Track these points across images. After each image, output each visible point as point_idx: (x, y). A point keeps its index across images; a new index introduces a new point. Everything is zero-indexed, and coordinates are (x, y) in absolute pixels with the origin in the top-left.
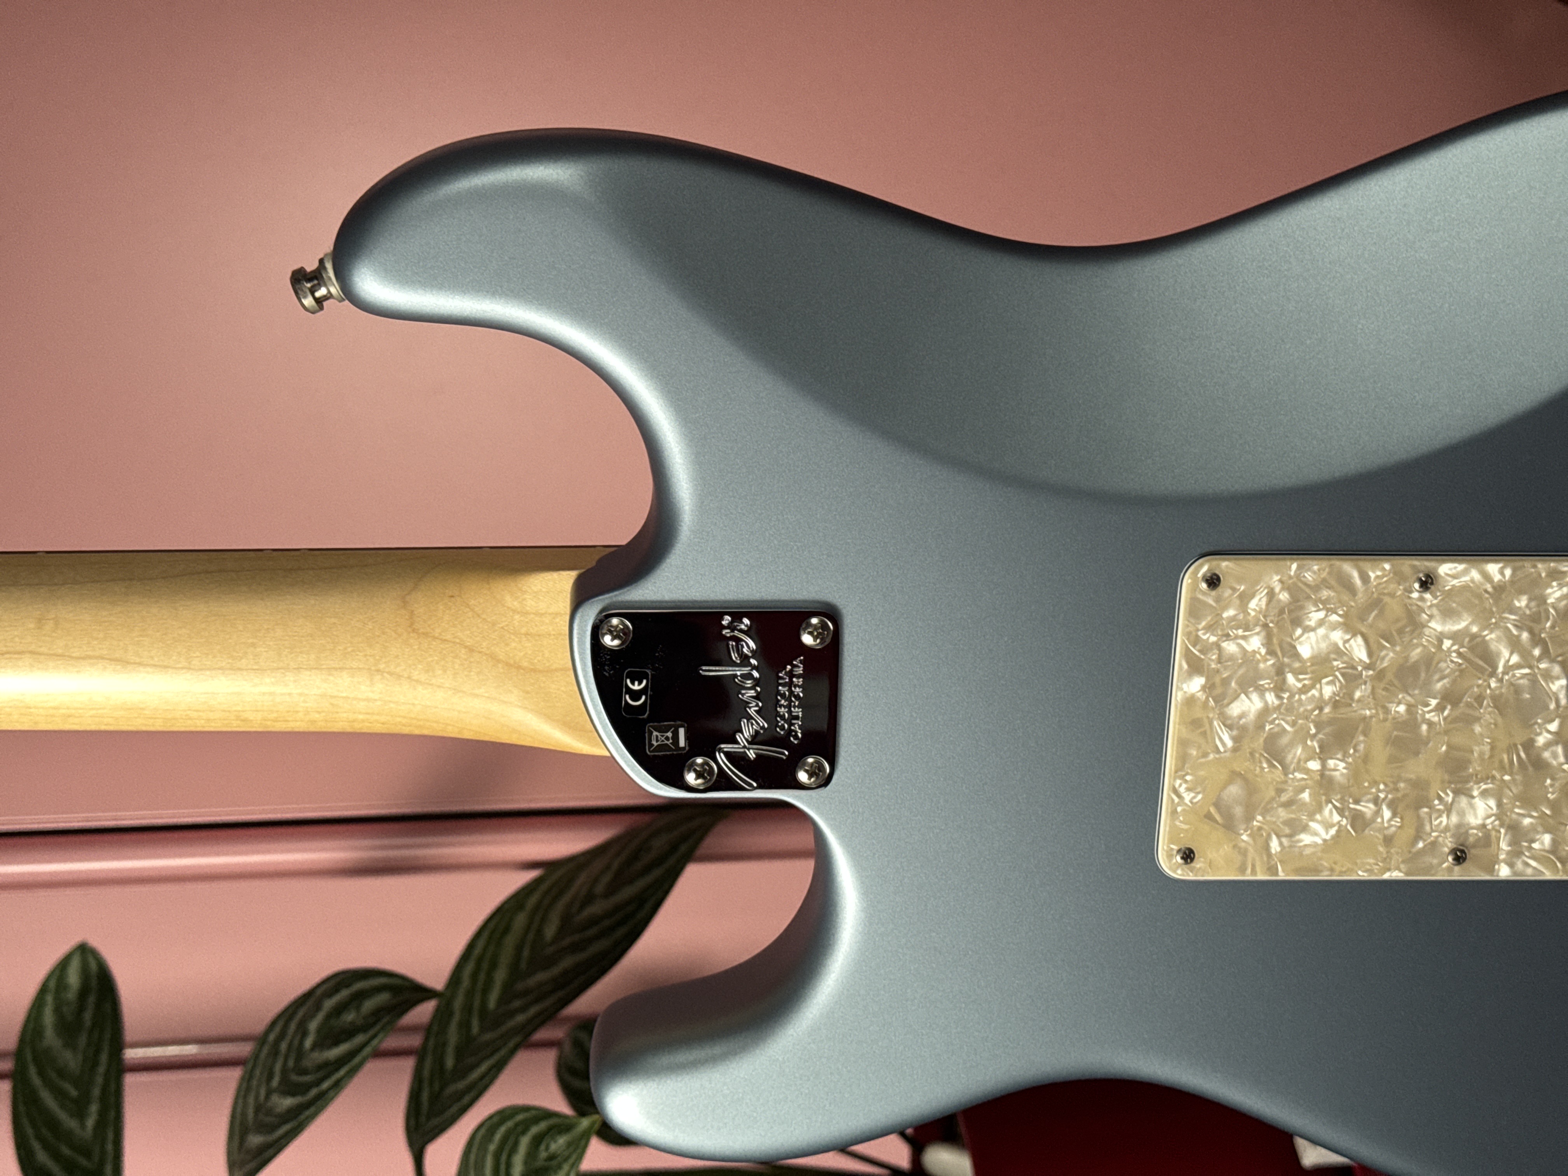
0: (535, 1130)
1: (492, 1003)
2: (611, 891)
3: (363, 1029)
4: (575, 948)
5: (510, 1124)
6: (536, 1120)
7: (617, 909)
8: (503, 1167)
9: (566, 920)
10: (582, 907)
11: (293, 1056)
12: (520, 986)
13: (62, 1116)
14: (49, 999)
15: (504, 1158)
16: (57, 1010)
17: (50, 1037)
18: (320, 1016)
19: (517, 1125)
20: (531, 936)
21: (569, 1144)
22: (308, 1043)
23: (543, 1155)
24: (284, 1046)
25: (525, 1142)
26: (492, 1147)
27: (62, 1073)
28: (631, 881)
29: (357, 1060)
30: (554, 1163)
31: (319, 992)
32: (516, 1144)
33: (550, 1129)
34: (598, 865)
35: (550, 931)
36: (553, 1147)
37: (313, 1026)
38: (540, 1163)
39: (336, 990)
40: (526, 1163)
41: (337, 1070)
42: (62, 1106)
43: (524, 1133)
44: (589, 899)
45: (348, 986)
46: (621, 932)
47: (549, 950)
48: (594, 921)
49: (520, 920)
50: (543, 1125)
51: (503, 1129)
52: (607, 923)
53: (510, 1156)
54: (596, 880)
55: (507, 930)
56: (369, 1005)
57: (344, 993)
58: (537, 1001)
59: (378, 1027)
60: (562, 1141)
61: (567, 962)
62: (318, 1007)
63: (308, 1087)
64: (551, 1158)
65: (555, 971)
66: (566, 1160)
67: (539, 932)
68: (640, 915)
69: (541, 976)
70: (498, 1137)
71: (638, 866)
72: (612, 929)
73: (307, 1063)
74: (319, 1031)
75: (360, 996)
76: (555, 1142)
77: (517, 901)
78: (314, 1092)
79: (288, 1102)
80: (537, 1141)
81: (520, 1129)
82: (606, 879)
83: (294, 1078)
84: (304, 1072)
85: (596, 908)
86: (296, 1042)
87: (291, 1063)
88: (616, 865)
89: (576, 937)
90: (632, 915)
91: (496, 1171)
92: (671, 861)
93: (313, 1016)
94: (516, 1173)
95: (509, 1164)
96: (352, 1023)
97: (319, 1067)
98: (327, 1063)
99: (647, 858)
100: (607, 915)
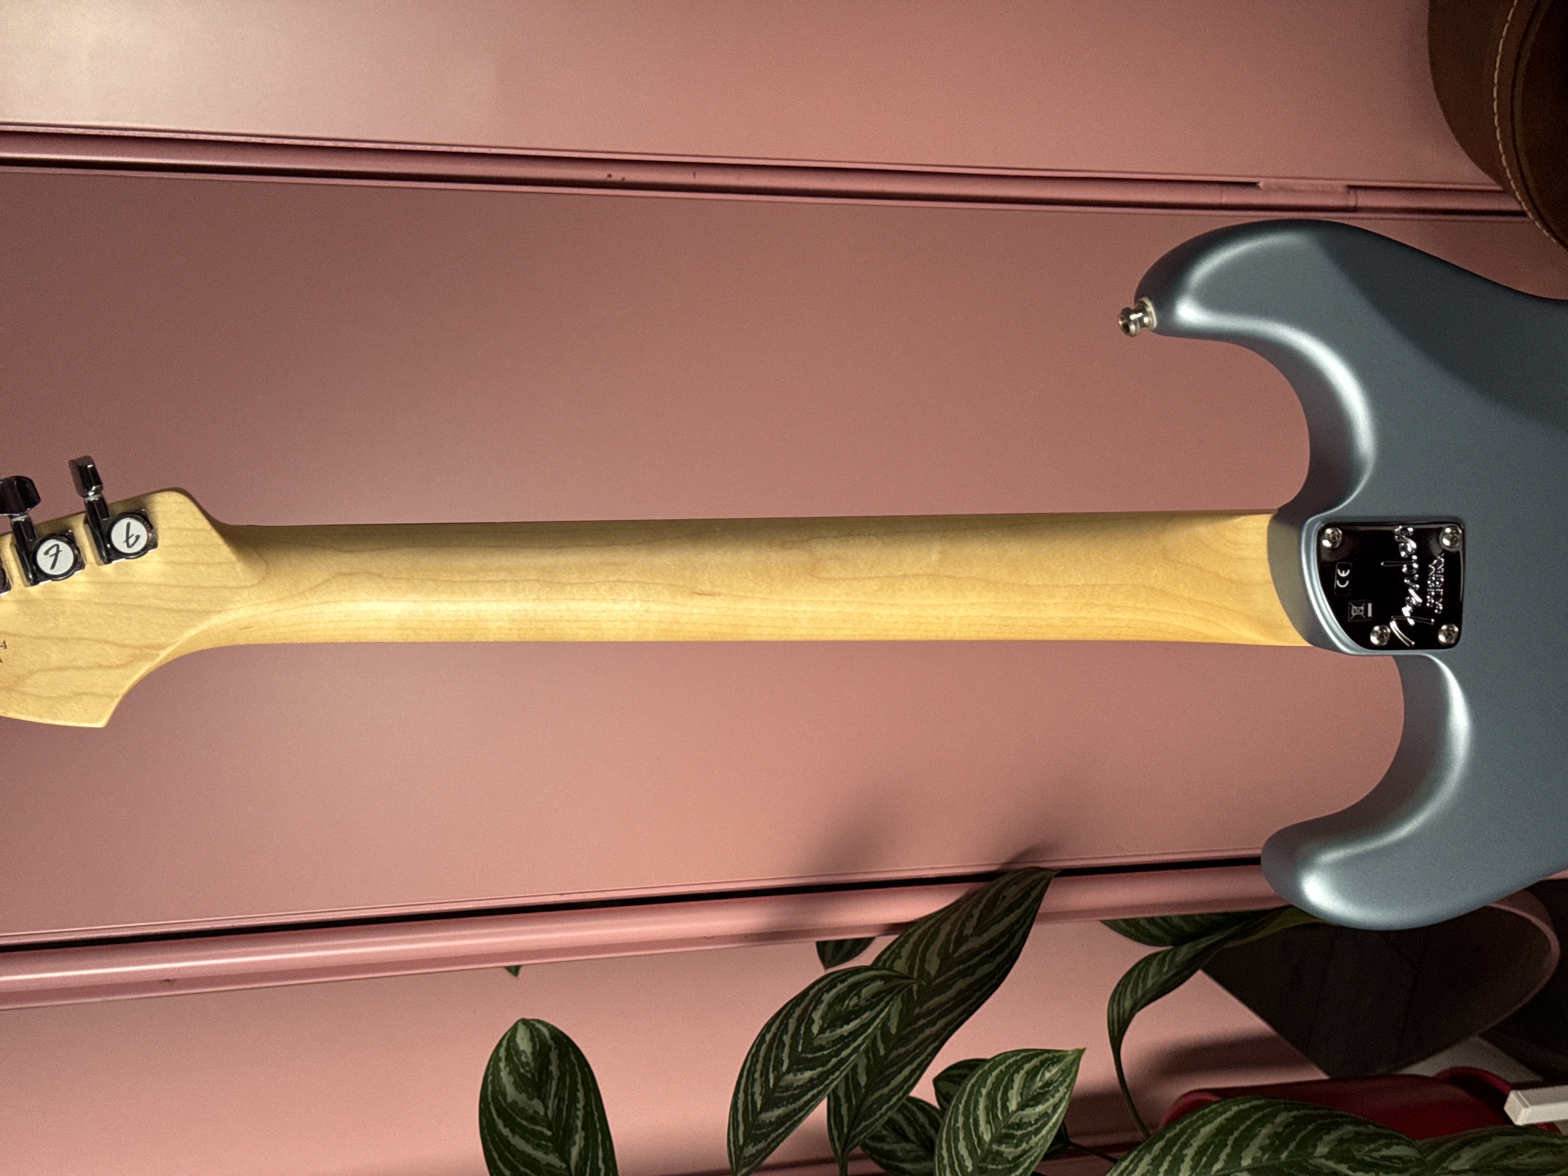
0: (1027, 1067)
3: (871, 1007)
4: (963, 974)
5: (1002, 1068)
6: (1028, 1059)
7: (992, 942)
8: (998, 1103)
9: (945, 957)
10: (957, 946)
11: (800, 1042)
12: (916, 1012)
13: (539, 1154)
14: (502, 1065)
15: (999, 1095)
16: (514, 1071)
17: (511, 1093)
18: (822, 1008)
19: (1010, 1065)
21: (1064, 1069)
22: (815, 1029)
23: (1040, 1084)
24: (787, 1039)
25: (1018, 1079)
26: (984, 1091)
27: (533, 1119)
28: (995, 923)
30: (1050, 1087)
31: (814, 991)
32: (1011, 1080)
33: (1043, 1063)
34: (957, 917)
37: (817, 1016)
38: (1037, 1091)
39: (834, 985)
40: (1022, 1093)
41: (855, 1040)
42: (538, 1147)
43: (1017, 1071)
45: (842, 982)
46: (1000, 958)
48: (973, 954)
50: (1035, 1062)
52: (986, 953)
53: (1005, 1092)
56: (866, 992)
57: (840, 987)
58: (942, 1015)
59: (883, 1004)
60: (1054, 1070)
61: (960, 985)
62: (819, 1001)
63: (829, 1057)
64: (1048, 1084)
65: (951, 993)
66: (1061, 1083)
67: (922, 970)
68: (1013, 944)
69: (937, 1000)
70: (990, 1081)
71: (996, 911)
72: (993, 955)
73: (820, 1042)
74: (823, 1018)
75: (856, 987)
76: (1049, 1071)
77: (893, 952)
78: (834, 1060)
79: (808, 1074)
80: (1031, 1075)
81: (1013, 1069)
82: (973, 923)
83: (808, 1056)
84: (819, 1050)
85: (974, 943)
86: (802, 1030)
87: (800, 1048)
88: (975, 913)
89: (960, 968)
90: (1006, 944)
91: (991, 1109)
92: (1027, 903)
93: (815, 1009)
94: (1013, 1106)
95: (1005, 1100)
96: (857, 1005)
97: (835, 1042)
98: (842, 1038)
99: (1003, 905)
100: (984, 947)
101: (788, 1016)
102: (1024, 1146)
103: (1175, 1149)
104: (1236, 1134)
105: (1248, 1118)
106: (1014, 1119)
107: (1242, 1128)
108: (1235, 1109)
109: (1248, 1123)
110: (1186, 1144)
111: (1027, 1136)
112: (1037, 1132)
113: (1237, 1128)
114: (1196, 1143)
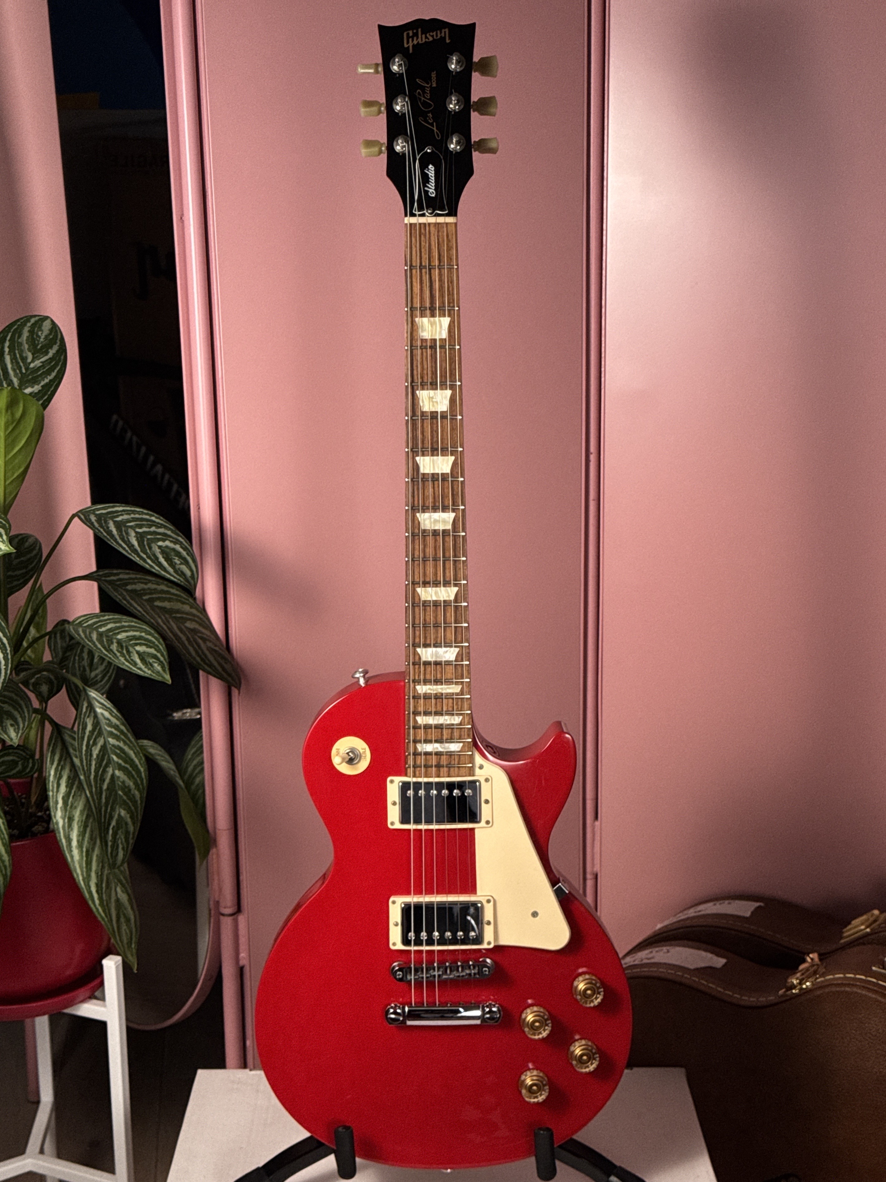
0: (159, 655)
1: (157, 603)
2: (209, 649)
5: (157, 643)
9: (194, 631)
10: (201, 638)
12: (167, 616)
15: (143, 642)
19: (158, 647)
20: (185, 616)
21: (159, 672)
23: (151, 661)
30: (150, 666)
36: (156, 665)
44: (204, 640)
51: (153, 639)
54: (210, 641)
60: (159, 668)
70: (150, 637)
80: (155, 657)
81: (157, 649)
82: (213, 647)
89: (192, 639)
106: (131, 649)
110: (125, 743)
112: (126, 660)
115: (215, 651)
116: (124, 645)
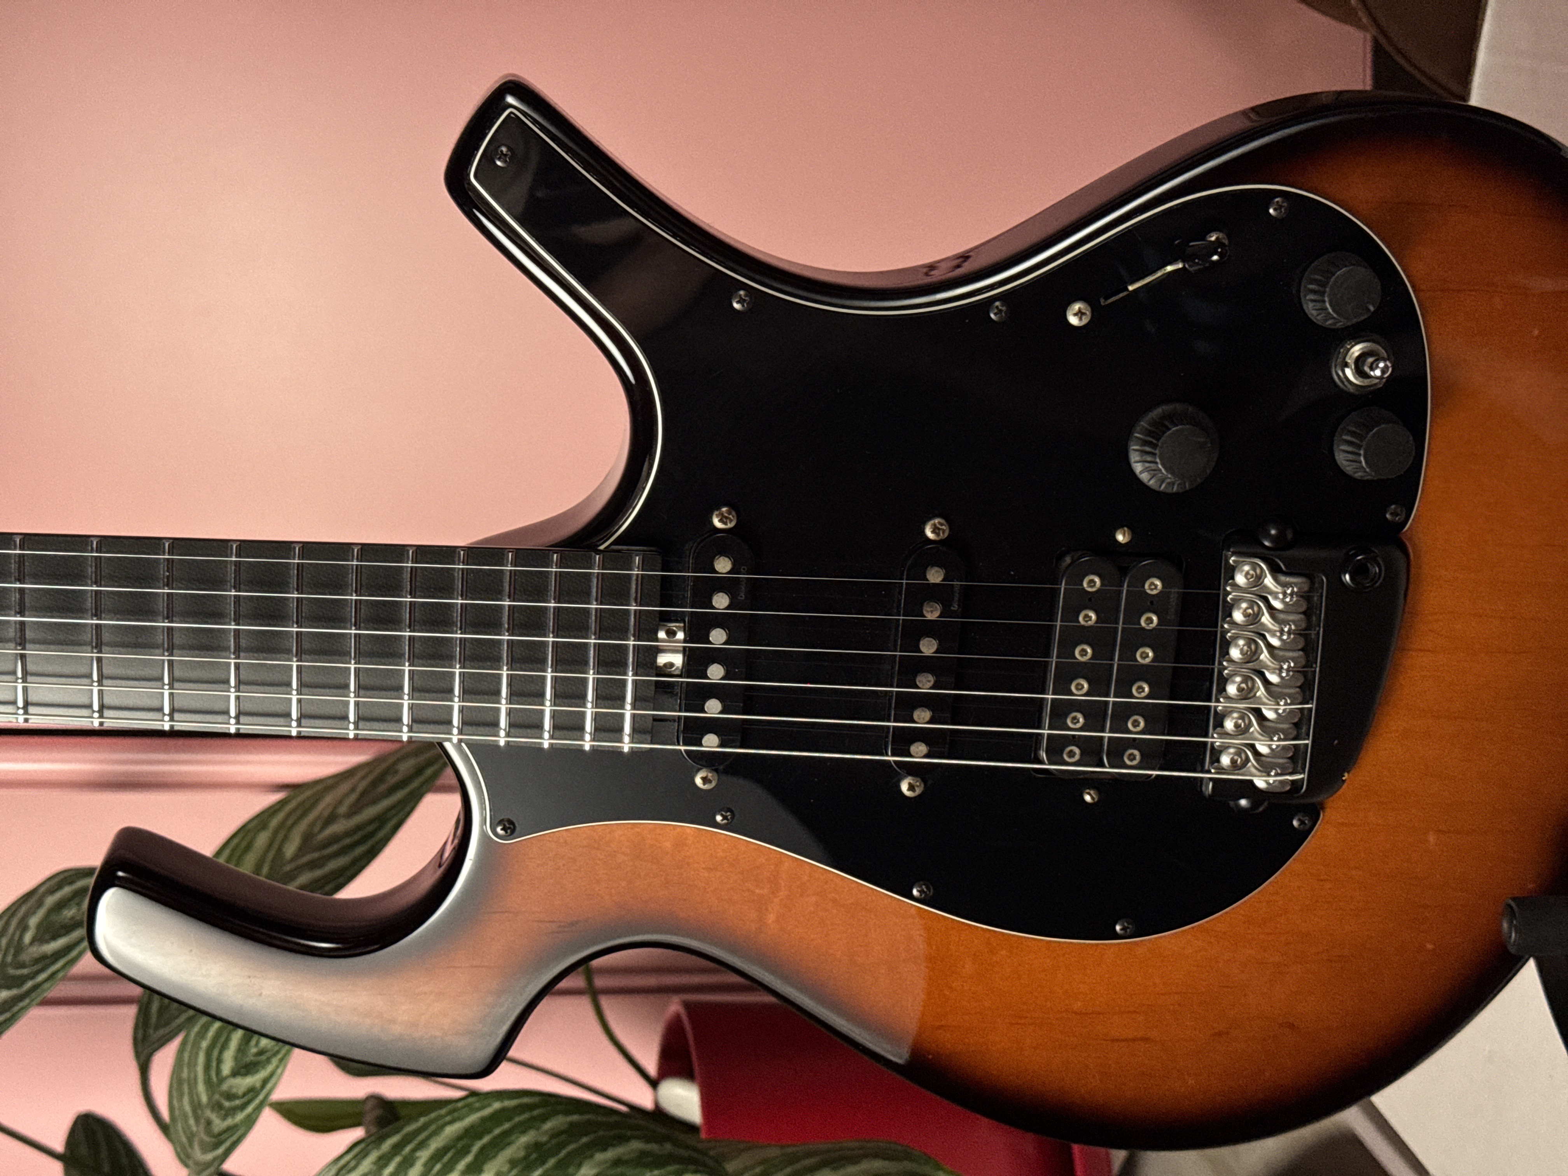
2: (353, 811)
4: (313, 865)
7: (359, 828)
8: (214, 1064)
9: (307, 838)
10: (324, 826)
11: (12, 951)
15: (216, 1053)
18: (41, 913)
20: (271, 854)
22: (28, 938)
23: (254, 1049)
24: (4, 943)
26: (204, 1044)
28: (374, 802)
29: (74, 953)
30: (263, 1058)
31: (43, 889)
32: (228, 1041)
34: (345, 787)
35: (290, 850)
37: (33, 921)
38: (250, 1058)
39: (59, 886)
40: (236, 1058)
41: (53, 963)
44: (331, 818)
45: (71, 883)
46: (359, 850)
47: (288, 868)
48: (335, 839)
49: (262, 839)
52: (348, 841)
53: (221, 1052)
55: (248, 848)
57: (67, 890)
61: (305, 878)
62: (40, 904)
63: (23, 980)
64: (262, 1052)
67: (280, 850)
68: (381, 834)
71: (382, 788)
72: (352, 846)
73: (25, 957)
74: (39, 926)
75: (80, 895)
77: (261, 820)
78: (29, 984)
79: (4, 994)
82: (351, 800)
83: (12, 971)
84: (23, 966)
85: (338, 827)
86: (16, 938)
87: (9, 959)
88: (360, 789)
89: (316, 855)
90: (372, 834)
91: (207, 1067)
92: (415, 784)
93: (34, 913)
94: (226, 1069)
95: (219, 1061)
96: (72, 918)
97: (37, 961)
98: (44, 957)
99: (392, 780)
100: (348, 834)
101: (13, 915)
102: (229, 1122)
103: (408, 1149)
104: (486, 1139)
105: (509, 1119)
106: (225, 1087)
107: (497, 1131)
108: (497, 1105)
109: (507, 1126)
110: (422, 1145)
111: (234, 1111)
112: (243, 1107)
113: (489, 1132)
114: (435, 1144)
115: (363, 794)
116: (217, 1097)
